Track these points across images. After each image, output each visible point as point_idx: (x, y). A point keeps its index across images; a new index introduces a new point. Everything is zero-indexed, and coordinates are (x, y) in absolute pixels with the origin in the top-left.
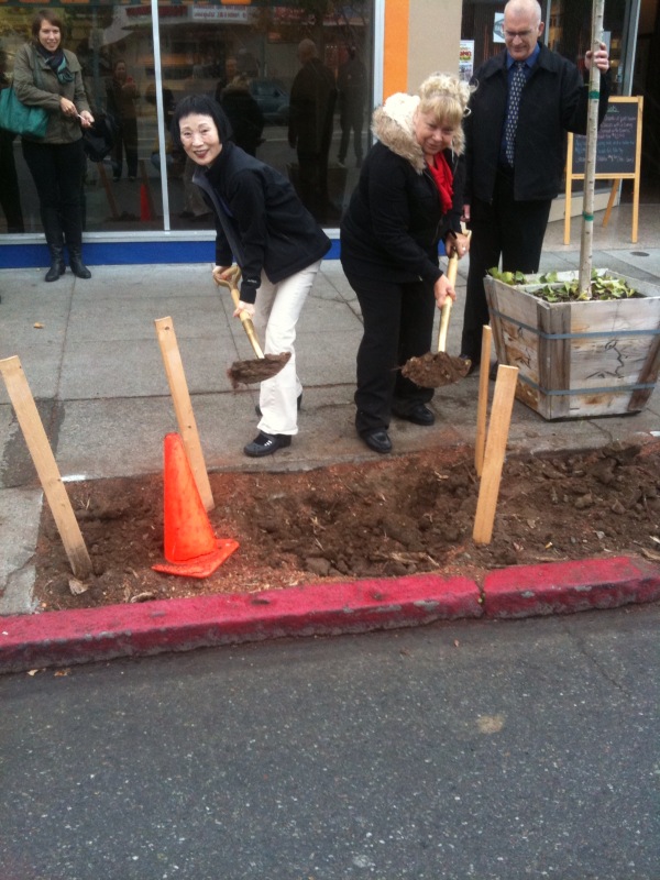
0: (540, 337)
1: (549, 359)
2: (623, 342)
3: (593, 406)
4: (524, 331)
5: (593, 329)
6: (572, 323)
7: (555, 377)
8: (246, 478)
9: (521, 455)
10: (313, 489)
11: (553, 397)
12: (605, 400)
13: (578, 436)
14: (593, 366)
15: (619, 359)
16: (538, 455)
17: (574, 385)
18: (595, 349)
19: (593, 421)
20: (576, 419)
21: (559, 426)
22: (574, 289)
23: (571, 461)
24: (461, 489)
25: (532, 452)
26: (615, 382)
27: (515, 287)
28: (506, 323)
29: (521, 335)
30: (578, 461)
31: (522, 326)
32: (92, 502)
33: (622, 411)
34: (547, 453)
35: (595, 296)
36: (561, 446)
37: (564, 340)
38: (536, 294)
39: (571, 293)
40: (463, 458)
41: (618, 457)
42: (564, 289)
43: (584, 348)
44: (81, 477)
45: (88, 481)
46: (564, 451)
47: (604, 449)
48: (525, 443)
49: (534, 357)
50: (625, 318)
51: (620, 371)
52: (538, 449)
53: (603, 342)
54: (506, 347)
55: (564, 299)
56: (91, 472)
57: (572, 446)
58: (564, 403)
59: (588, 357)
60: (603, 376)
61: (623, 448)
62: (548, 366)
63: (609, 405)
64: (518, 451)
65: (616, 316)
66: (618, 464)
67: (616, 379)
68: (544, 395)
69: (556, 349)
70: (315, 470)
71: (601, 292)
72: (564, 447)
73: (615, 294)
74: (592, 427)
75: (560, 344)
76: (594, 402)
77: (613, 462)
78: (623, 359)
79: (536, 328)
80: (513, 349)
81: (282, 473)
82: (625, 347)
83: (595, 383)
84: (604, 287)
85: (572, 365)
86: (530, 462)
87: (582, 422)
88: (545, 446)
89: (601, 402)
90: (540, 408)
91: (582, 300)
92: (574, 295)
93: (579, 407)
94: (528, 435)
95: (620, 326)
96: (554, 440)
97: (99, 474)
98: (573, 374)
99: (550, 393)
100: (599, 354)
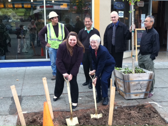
0: (124, 81)
1: (126, 86)
2: (141, 82)
3: (136, 96)
4: (121, 80)
5: (135, 79)
6: (130, 78)
7: (127, 90)
8: (61, 112)
11: (127, 94)
13: (132, 103)
15: (141, 86)
16: (124, 107)
17: (132, 92)
18: (135, 84)
19: (136, 100)
20: (133, 99)
21: (129, 101)
22: (131, 71)
23: (131, 108)
25: (122, 106)
26: (140, 91)
27: (119, 71)
28: (118, 78)
32: (28, 117)
33: (143, 98)
35: (136, 73)
37: (128, 82)
38: (123, 72)
40: (108, 108)
41: (140, 107)
42: (129, 71)
43: (133, 83)
44: (26, 112)
46: (129, 106)
47: (137, 105)
49: (123, 86)
50: (141, 77)
53: (137, 82)
54: (118, 83)
55: (129, 73)
56: (28, 111)
57: (131, 105)
58: (130, 96)
59: (134, 86)
60: (138, 90)
61: (141, 105)
63: (140, 96)
64: (119, 106)
65: (139, 77)
66: (140, 109)
68: (125, 94)
69: (127, 84)
70: (76, 111)
73: (140, 72)
79: (123, 79)
81: (69, 111)
83: (136, 91)
84: (138, 71)
85: (131, 87)
86: (122, 108)
88: (125, 105)
89: (138, 96)
90: (125, 97)
91: (133, 73)
93: (133, 97)
94: (122, 103)
95: (140, 79)
96: (127, 104)
97: (30, 112)
98: (131, 89)
100: (136, 85)
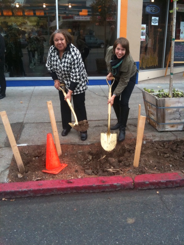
0: (157, 108)
1: (159, 114)
2: (181, 110)
3: (172, 128)
4: (153, 106)
5: (172, 106)
6: (166, 104)
7: (161, 120)
8: (71, 146)
9: (150, 141)
10: (90, 150)
11: (161, 125)
12: (176, 126)
13: (168, 136)
14: (172, 116)
15: (180, 114)
16: (155, 142)
17: (167, 122)
18: (173, 111)
19: (172, 132)
20: (167, 131)
21: (162, 133)
22: (168, 94)
23: (165, 144)
24: (132, 151)
25: (153, 141)
26: (179, 121)
27: (150, 93)
28: (148, 104)
29: (152, 107)
30: (167, 144)
31: (152, 104)
32: (28, 152)
33: (181, 129)
34: (157, 141)
35: (173, 96)
36: (162, 139)
37: (163, 109)
38: (157, 96)
39: (167, 95)
40: (133, 142)
41: (178, 143)
42: (165, 94)
43: (169, 111)
44: (26, 145)
45: (27, 146)
46: (163, 141)
47: (174, 141)
48: (151, 138)
49: (155, 114)
50: (181, 103)
52: (155, 140)
53: (175, 110)
54: (148, 110)
55: (164, 97)
56: (29, 143)
57: (165, 139)
58: (164, 127)
59: (171, 114)
60: (175, 119)
61: (179, 140)
62: (159, 116)
63: (177, 128)
64: (149, 141)
65: (179, 102)
66: (178, 145)
67: (179, 120)
68: (158, 124)
69: (161, 111)
70: (91, 144)
71: (175, 95)
72: (163, 140)
73: (180, 96)
74: (172, 134)
75: (162, 110)
76: (173, 127)
77: (176, 144)
78: (181, 115)
79: (155, 105)
80: (150, 111)
81: (82, 145)
82: (181, 111)
83: (173, 121)
84: (176, 94)
85: (166, 116)
86: (153, 144)
87: (169, 133)
88: (157, 139)
90: (157, 128)
91: (170, 97)
92: (167, 96)
93: (168, 128)
94: (153, 136)
95: (180, 105)
96: (160, 138)
97: (31, 144)
98: (166, 118)
99: (160, 124)
100: (174, 113)
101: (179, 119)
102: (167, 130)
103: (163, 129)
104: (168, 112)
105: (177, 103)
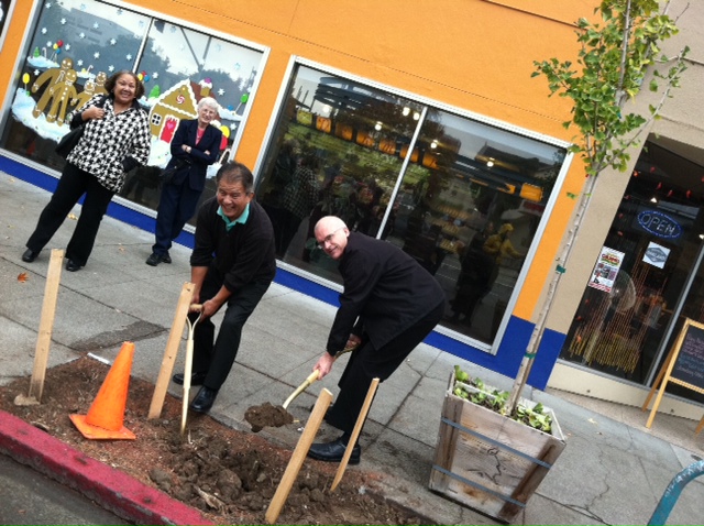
1: (439, 438)
2: (503, 454)
3: (469, 497)
5: (480, 431)
6: (463, 417)
7: (442, 458)
9: (376, 495)
11: (437, 472)
12: (480, 497)
13: (436, 508)
15: (498, 467)
17: (455, 470)
18: (479, 448)
19: (464, 509)
20: (452, 500)
21: (434, 497)
26: (491, 486)
33: (493, 514)
34: (397, 504)
37: (453, 427)
39: (496, 405)
43: (470, 443)
48: (389, 490)
50: (509, 435)
51: (497, 478)
52: (393, 498)
53: (488, 446)
55: (488, 406)
58: (443, 481)
59: (472, 452)
60: (481, 475)
62: (438, 444)
63: (483, 503)
65: (502, 429)
67: (493, 483)
69: (446, 432)
75: (449, 429)
76: (470, 493)
78: (501, 469)
82: (505, 460)
83: (473, 477)
85: (456, 452)
87: (455, 505)
88: (400, 500)
89: (476, 497)
93: (457, 491)
94: (399, 488)
95: (503, 439)
98: (456, 460)
99: (435, 466)
100: (483, 453)
101: (493, 479)
102: (452, 494)
103: (441, 485)
104: (467, 443)
105: (497, 431)
